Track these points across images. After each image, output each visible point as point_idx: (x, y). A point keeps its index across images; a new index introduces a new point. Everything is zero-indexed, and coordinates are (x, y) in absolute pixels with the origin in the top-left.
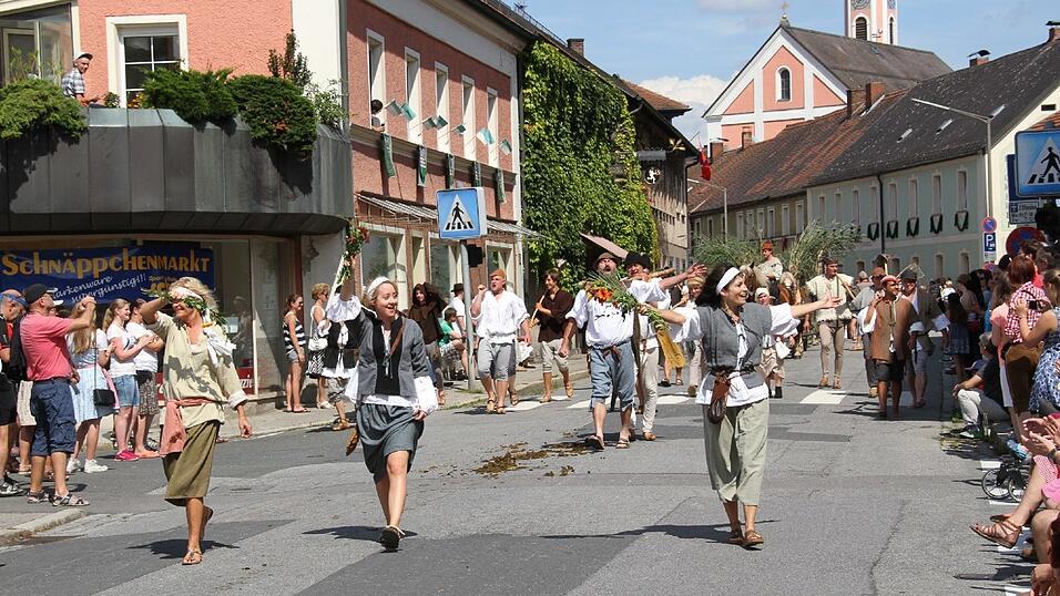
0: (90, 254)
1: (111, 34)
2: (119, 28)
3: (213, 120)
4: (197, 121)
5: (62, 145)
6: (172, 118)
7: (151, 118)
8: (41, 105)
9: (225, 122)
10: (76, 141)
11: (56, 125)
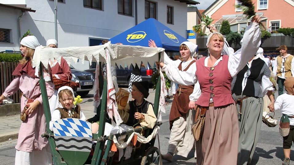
0: (269, 52)
1: (270, 22)
2: (271, 22)
3: (288, 34)
4: (286, 35)
5: (268, 38)
6: (282, 34)
7: (280, 34)
8: (265, 33)
9: (289, 35)
10: (270, 38)
11: (267, 36)
